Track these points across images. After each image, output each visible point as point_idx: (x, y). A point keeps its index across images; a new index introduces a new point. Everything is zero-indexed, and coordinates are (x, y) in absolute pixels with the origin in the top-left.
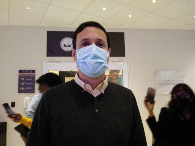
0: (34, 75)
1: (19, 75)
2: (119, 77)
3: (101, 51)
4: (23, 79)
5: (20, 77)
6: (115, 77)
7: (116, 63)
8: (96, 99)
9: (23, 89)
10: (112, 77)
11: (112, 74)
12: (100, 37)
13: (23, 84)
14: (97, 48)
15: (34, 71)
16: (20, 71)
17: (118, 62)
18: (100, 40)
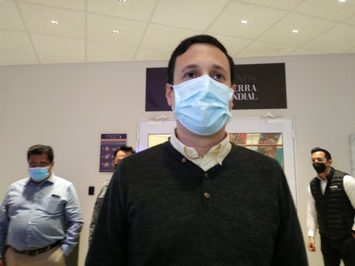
0: (125, 142)
1: (102, 142)
2: (278, 147)
3: (219, 88)
4: (107, 149)
5: (103, 146)
6: (270, 148)
7: (269, 121)
8: (206, 175)
9: (107, 165)
10: (264, 147)
11: (264, 143)
12: (218, 63)
13: (107, 157)
14: (211, 82)
15: (124, 136)
16: (103, 136)
17: (274, 118)
18: (218, 67)
